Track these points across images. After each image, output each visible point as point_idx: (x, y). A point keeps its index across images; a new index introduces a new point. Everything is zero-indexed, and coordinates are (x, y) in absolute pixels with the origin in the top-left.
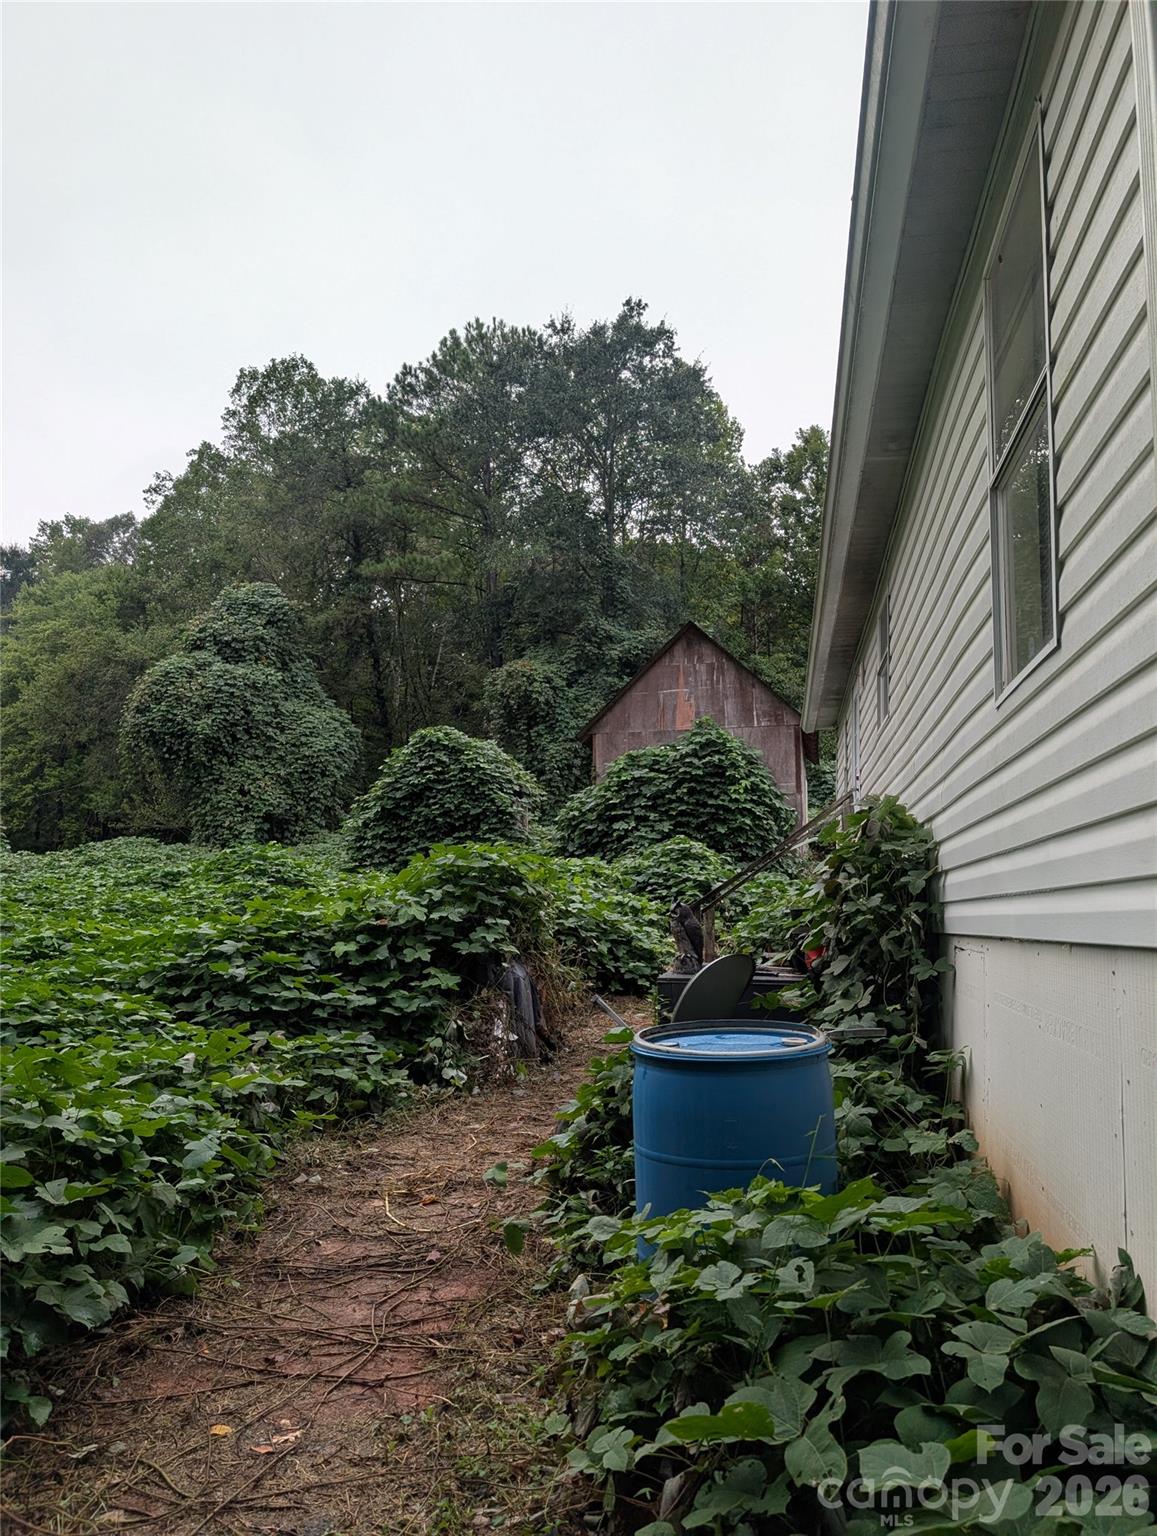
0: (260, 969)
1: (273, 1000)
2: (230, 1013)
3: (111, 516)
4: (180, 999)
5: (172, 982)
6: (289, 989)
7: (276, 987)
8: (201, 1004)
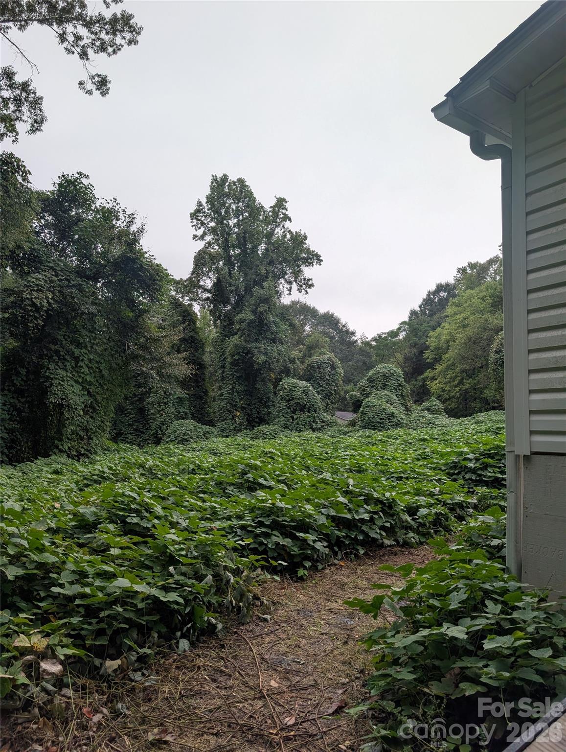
0: (481, 464)
1: (485, 476)
2: (469, 479)
3: (488, 259)
4: (454, 474)
5: (451, 468)
6: (490, 472)
7: (486, 471)
8: (460, 476)
